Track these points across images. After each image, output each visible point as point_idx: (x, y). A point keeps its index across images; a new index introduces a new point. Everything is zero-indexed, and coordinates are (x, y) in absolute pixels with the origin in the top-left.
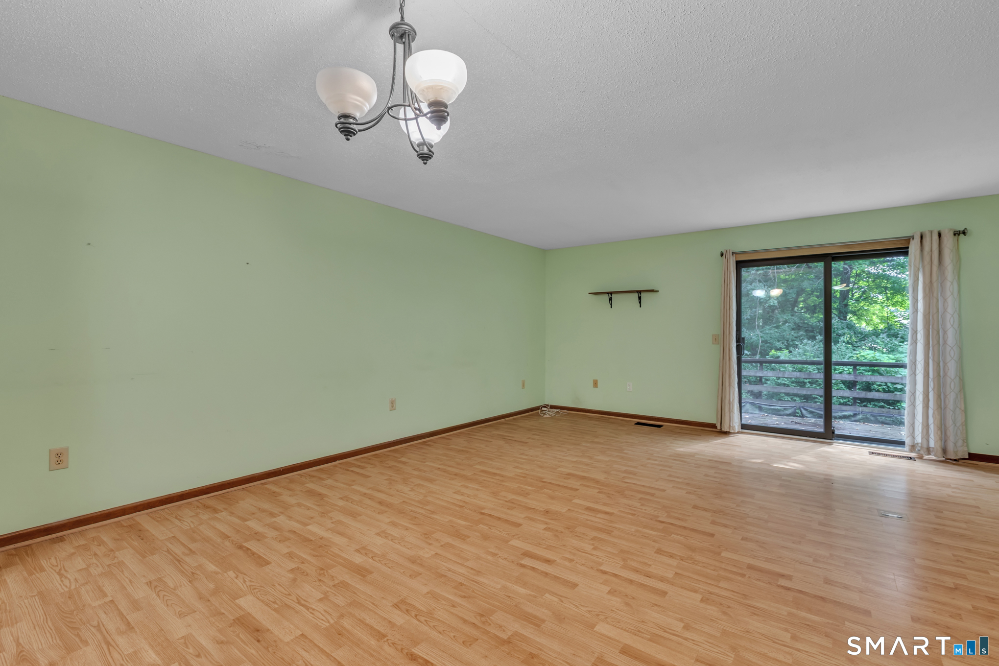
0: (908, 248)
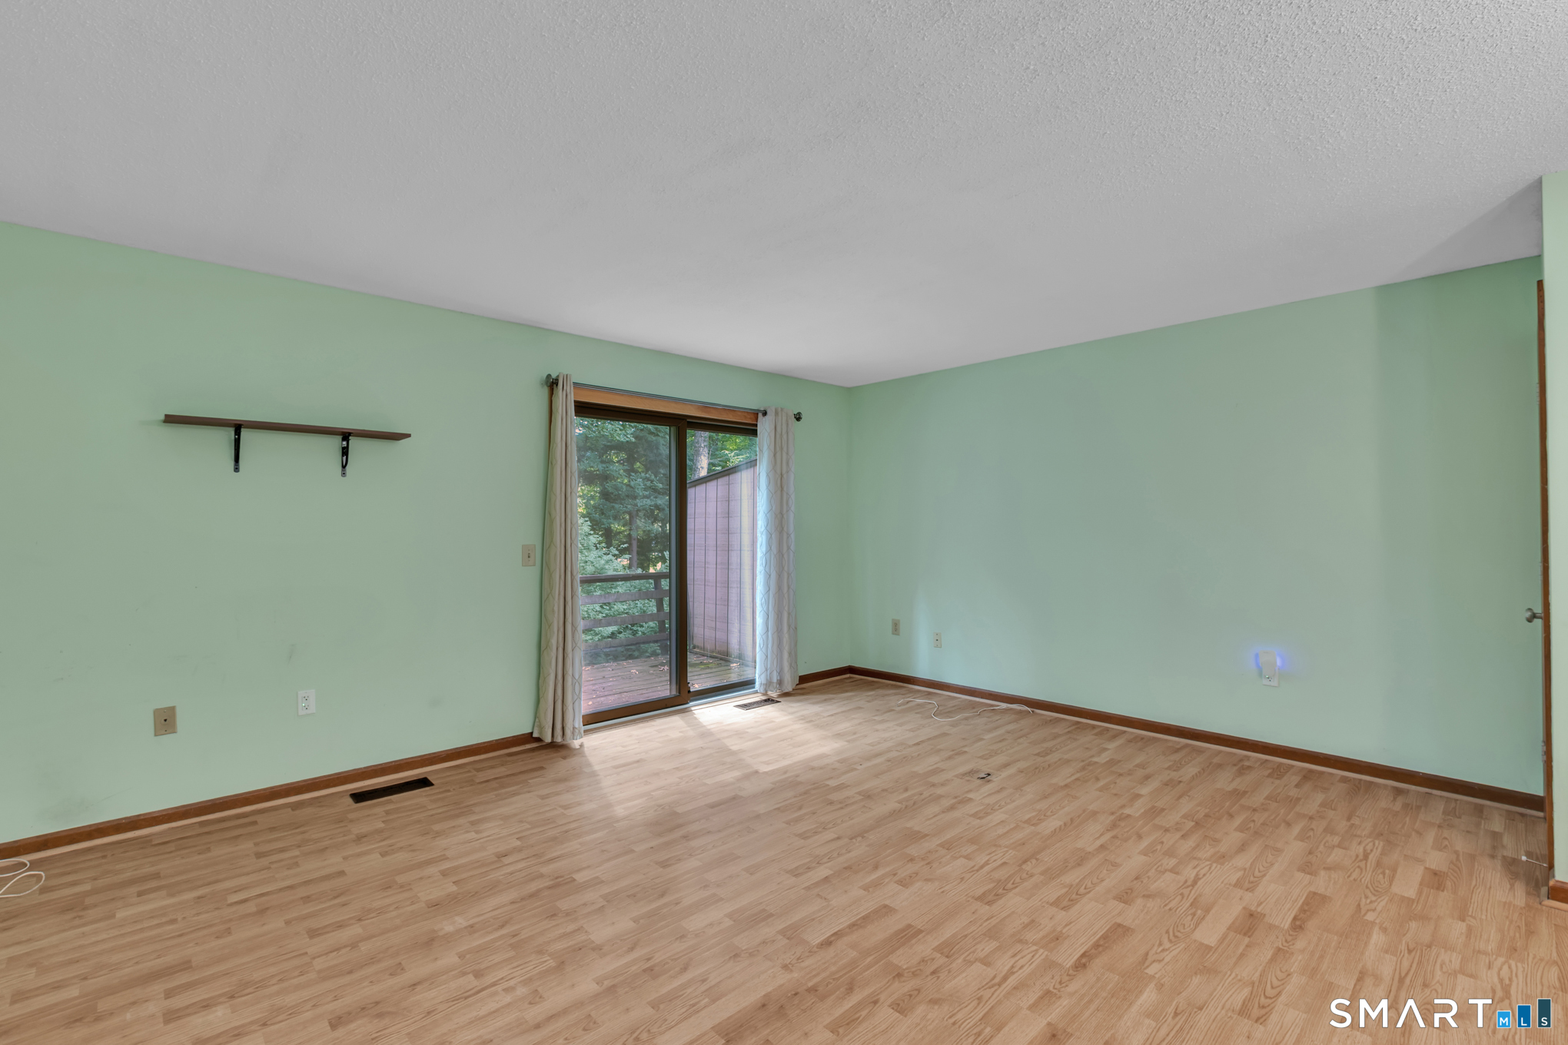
0: (756, 425)
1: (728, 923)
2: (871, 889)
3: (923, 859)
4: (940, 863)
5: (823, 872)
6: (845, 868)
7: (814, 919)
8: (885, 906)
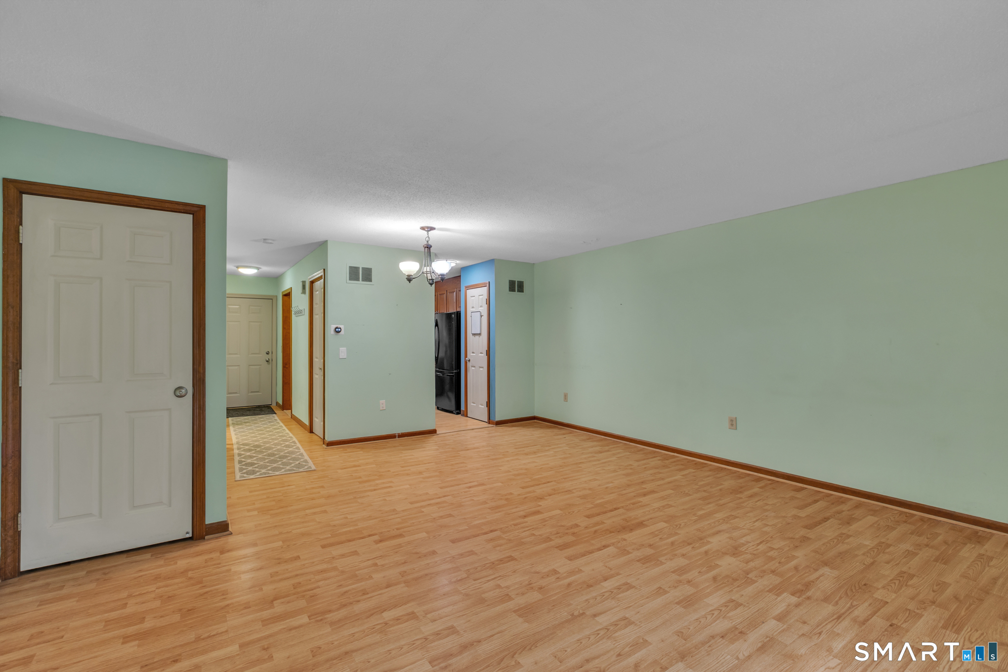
1: (662, 559)
2: (577, 570)
3: (532, 588)
4: (521, 584)
5: (608, 585)
6: (591, 586)
7: (613, 557)
8: (571, 560)
